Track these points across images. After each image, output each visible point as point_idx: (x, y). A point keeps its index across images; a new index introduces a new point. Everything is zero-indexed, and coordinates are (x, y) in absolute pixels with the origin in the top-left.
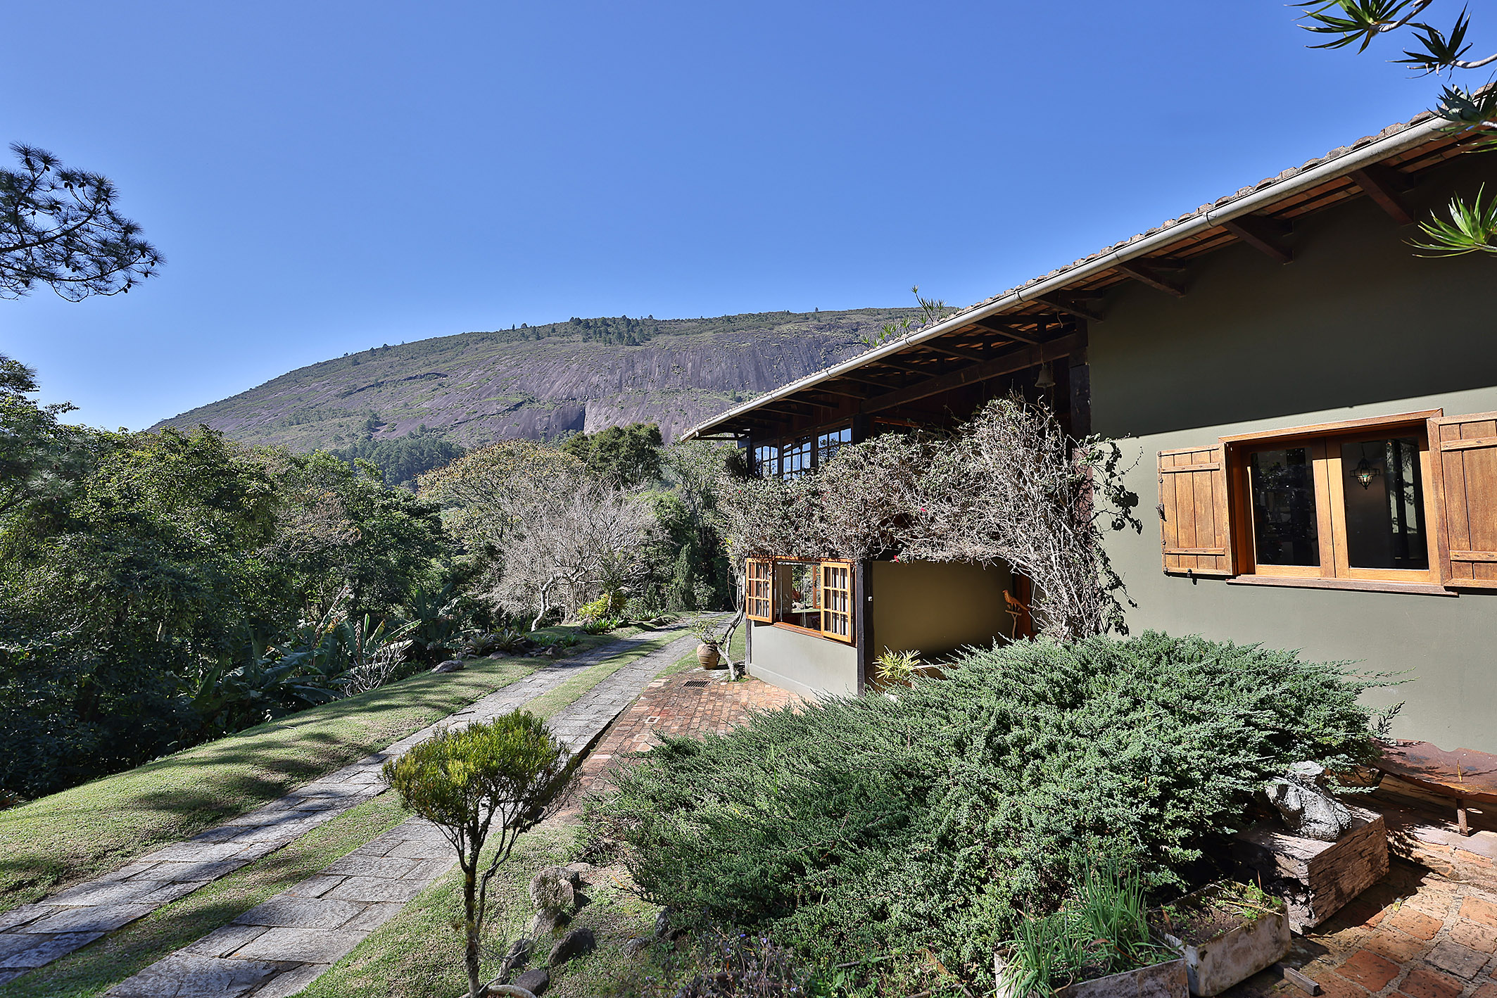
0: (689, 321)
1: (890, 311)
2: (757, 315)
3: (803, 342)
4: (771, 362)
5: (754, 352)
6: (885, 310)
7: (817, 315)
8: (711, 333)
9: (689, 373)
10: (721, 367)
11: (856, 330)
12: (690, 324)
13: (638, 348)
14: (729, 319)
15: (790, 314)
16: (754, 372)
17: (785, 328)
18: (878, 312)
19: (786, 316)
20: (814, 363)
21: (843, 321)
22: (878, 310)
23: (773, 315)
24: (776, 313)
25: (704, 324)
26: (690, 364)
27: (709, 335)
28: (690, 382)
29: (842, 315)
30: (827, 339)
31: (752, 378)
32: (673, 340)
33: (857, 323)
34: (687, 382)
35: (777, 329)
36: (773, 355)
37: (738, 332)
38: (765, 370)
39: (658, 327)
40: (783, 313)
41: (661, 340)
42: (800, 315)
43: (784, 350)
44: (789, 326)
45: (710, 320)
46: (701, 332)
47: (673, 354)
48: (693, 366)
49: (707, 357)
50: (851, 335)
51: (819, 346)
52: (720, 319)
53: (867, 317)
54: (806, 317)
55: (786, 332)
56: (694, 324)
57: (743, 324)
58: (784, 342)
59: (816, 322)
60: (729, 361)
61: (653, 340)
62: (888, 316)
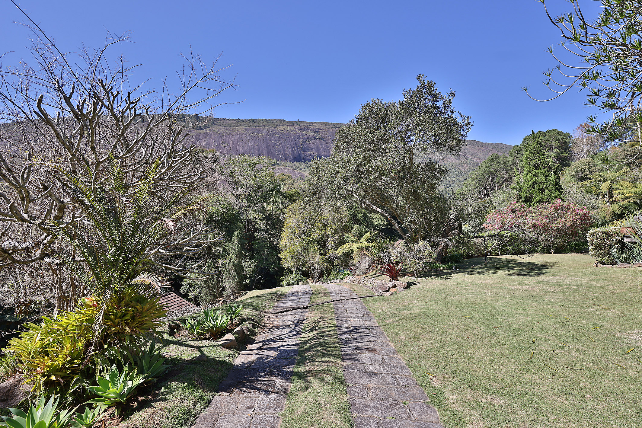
0: (231, 120)
1: (334, 124)
2: (268, 120)
3: (291, 135)
4: (275, 144)
5: (266, 138)
6: (331, 123)
7: (298, 123)
8: (243, 127)
9: (231, 146)
10: (248, 145)
11: (318, 132)
12: (232, 121)
13: (202, 131)
14: (253, 121)
15: (285, 121)
16: (266, 149)
17: (282, 128)
18: (328, 124)
19: (283, 122)
20: (297, 147)
21: (312, 127)
22: (328, 123)
23: (276, 121)
24: (278, 120)
25: (239, 122)
26: (231, 142)
27: (242, 128)
28: (231, 151)
29: (311, 124)
30: (303, 135)
31: (265, 151)
32: (222, 129)
33: (318, 128)
34: (230, 151)
35: (278, 128)
36: (276, 141)
37: (258, 128)
38: (271, 148)
39: (214, 122)
40: (281, 120)
41: (216, 128)
42: (290, 122)
43: (281, 139)
44: (284, 127)
45: (243, 121)
46: (238, 126)
47: (222, 136)
48: (233, 143)
49: (241, 139)
50: (315, 134)
51: (299, 138)
52: (248, 120)
53: (323, 126)
54: (293, 123)
55: (283, 129)
56: (234, 122)
57: (261, 124)
58: (282, 135)
59: (298, 126)
60: (253, 142)
61: (211, 128)
62: (333, 126)
